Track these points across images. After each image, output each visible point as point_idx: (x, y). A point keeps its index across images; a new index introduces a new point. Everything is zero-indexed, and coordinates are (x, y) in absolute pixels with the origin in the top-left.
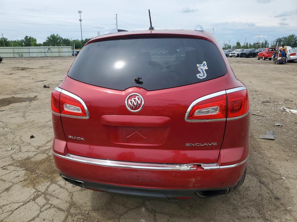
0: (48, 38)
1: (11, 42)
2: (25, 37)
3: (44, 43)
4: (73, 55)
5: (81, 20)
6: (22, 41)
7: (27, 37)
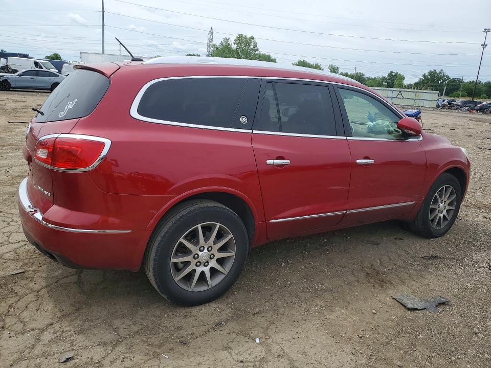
0: (424, 76)
1: (369, 79)
2: (389, 73)
3: (416, 84)
4: (438, 106)
5: (486, 45)
6: (383, 79)
7: (391, 72)
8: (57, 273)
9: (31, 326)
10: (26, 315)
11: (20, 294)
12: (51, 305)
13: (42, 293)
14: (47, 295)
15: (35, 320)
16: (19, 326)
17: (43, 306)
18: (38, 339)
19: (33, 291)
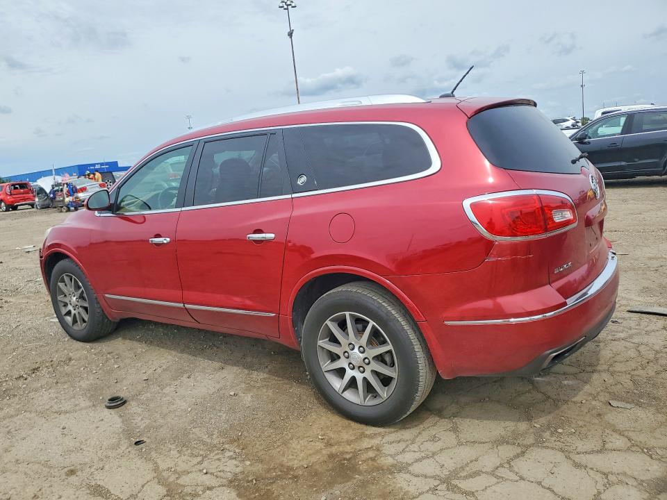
8: (570, 382)
9: (632, 345)
10: (632, 353)
11: (628, 376)
12: (603, 353)
13: (605, 367)
14: (602, 361)
15: (626, 347)
16: (642, 348)
17: (612, 355)
18: (631, 336)
19: (612, 374)
